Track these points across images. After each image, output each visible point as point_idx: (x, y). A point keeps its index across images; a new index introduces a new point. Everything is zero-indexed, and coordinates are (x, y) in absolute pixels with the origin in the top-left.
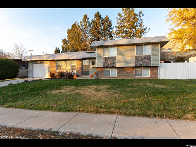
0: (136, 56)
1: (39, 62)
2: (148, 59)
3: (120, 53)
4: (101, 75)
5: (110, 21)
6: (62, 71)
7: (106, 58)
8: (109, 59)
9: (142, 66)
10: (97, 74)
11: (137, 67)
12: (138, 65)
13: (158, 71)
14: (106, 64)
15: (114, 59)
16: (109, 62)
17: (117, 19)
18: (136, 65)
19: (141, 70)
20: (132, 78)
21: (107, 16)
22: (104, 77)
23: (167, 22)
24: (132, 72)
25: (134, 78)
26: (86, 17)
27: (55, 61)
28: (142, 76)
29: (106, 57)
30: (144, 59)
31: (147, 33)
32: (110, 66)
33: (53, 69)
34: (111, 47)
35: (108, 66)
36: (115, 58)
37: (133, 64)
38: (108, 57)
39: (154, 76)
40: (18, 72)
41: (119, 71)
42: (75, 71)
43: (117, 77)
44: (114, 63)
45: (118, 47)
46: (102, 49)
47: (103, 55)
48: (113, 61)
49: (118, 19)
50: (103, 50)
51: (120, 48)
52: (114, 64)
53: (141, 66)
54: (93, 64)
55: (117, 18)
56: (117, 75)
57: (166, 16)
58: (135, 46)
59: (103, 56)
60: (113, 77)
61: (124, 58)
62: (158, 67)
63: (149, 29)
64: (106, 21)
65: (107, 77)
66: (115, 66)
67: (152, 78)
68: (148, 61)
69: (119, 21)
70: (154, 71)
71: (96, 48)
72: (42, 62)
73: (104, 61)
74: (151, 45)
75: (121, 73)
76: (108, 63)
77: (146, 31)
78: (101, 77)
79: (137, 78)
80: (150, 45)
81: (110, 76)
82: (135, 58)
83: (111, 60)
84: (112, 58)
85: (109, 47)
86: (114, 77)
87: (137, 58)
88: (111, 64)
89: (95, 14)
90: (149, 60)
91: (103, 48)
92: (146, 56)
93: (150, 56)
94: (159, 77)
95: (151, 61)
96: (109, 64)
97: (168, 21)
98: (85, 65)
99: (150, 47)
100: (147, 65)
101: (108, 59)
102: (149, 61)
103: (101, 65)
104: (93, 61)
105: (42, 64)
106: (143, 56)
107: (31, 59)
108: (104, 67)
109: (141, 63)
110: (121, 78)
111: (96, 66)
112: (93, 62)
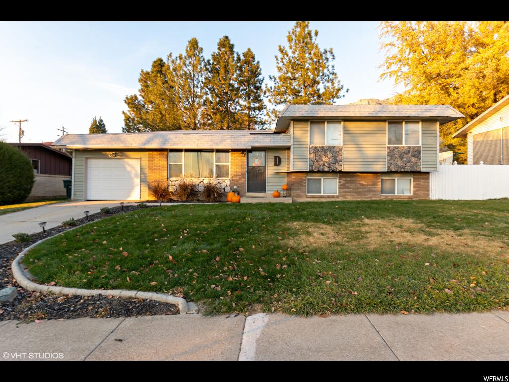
0: (388, 148)
1: (111, 153)
2: (414, 156)
3: (350, 138)
4: (299, 192)
5: (256, 62)
6: (188, 181)
7: (316, 150)
8: (325, 153)
9: (402, 170)
10: (289, 189)
11: (389, 173)
12: (393, 169)
13: (429, 182)
14: (316, 164)
15: (335, 152)
16: (324, 159)
17: (277, 59)
18: (389, 167)
19: (394, 179)
20: (374, 199)
21: (249, 50)
22: (307, 197)
23: (382, 80)
24: (375, 184)
25: (378, 199)
26: (194, 44)
27: (165, 153)
28: (396, 194)
29: (316, 148)
30: (406, 154)
31: (343, 98)
32: (326, 169)
33: (159, 176)
34: (328, 123)
35: (321, 168)
36: (340, 149)
37: (381, 166)
38: (322, 147)
39: (421, 192)
40: (33, 182)
41: (343, 182)
42: (225, 182)
43: (338, 197)
44: (336, 161)
45: (346, 123)
46: (306, 126)
47: (309, 141)
48: (335, 158)
49: (280, 59)
50: (309, 129)
51: (352, 126)
52: (337, 165)
53: (399, 170)
54: (276, 164)
55: (276, 57)
56: (339, 191)
57: (379, 67)
58: (387, 123)
59: (309, 143)
60: (328, 197)
61: (360, 151)
62: (428, 173)
63: (348, 90)
64: (247, 62)
65: (314, 197)
66: (339, 168)
67: (417, 199)
68: (414, 159)
69: (281, 65)
70: (422, 182)
71: (292, 122)
72: (119, 153)
73: (312, 155)
74: (420, 123)
75: (348, 187)
76: (321, 162)
77: (341, 93)
78: (300, 196)
79: (386, 197)
80: (418, 122)
81: (322, 194)
82: (385, 152)
83: (330, 155)
84: (331, 149)
85: (324, 122)
86: (333, 197)
87: (391, 153)
88: (329, 164)
89: (218, 41)
90: (416, 157)
91: (309, 123)
92: (410, 148)
93: (419, 147)
94: (431, 197)
95: (420, 159)
96: (324, 165)
97: (384, 77)
98: (254, 165)
99: (419, 127)
100: (413, 169)
101: (323, 153)
102: (416, 159)
103: (302, 166)
104: (277, 154)
105: (120, 161)
106: (403, 147)
107: (84, 143)
108: (311, 172)
109: (399, 163)
110: (349, 198)
111: (283, 168)
112: (276, 157)
